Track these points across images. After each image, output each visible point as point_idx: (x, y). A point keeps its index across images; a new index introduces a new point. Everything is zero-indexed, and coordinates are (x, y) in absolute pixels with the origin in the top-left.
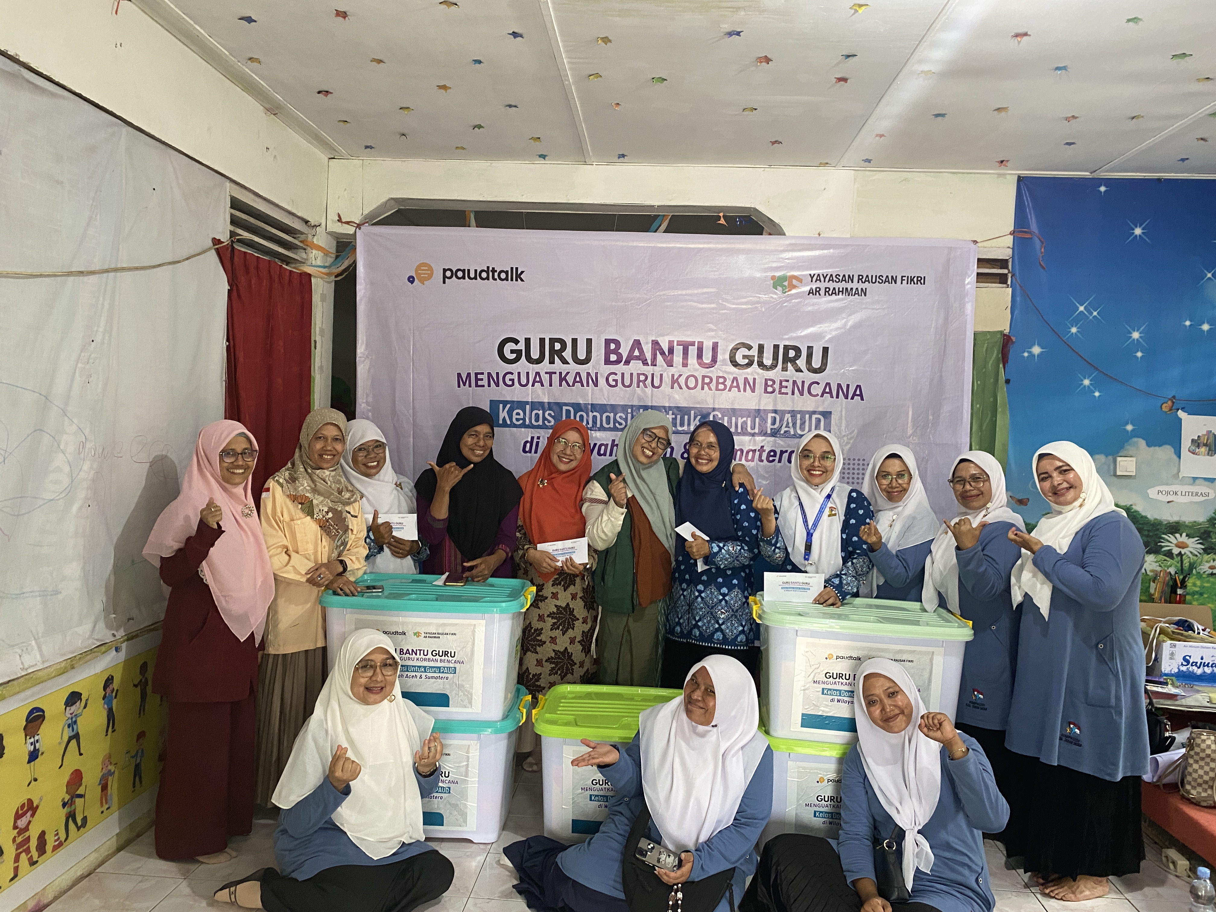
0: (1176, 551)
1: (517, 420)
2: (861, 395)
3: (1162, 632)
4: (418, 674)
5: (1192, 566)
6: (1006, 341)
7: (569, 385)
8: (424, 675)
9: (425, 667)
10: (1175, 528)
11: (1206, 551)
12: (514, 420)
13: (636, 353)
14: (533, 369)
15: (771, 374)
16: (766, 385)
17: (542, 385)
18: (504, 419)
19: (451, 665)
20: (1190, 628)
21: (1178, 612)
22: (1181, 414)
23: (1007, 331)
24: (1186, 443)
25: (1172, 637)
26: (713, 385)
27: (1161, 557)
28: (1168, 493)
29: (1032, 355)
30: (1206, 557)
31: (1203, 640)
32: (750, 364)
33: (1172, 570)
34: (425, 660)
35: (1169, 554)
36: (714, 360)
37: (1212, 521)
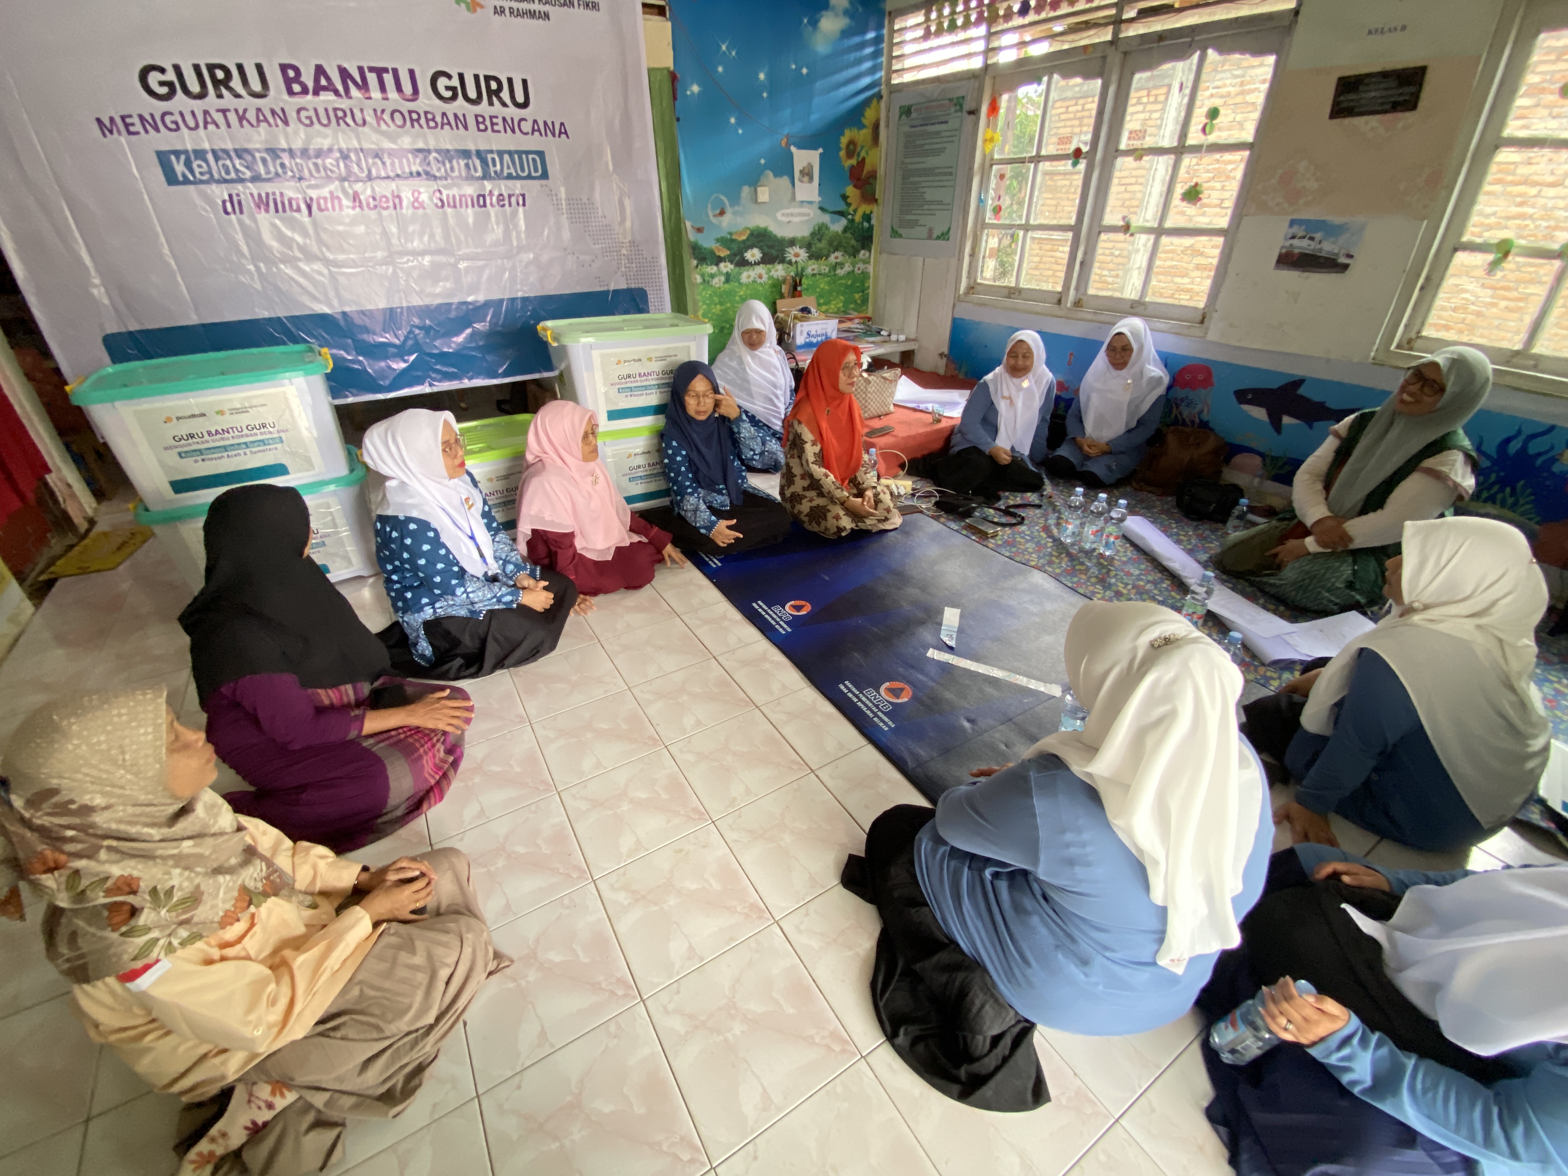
0: (794, 260)
2: (566, 133)
3: (795, 318)
4: (241, 452)
5: (803, 270)
6: (673, 77)
8: (247, 451)
9: (245, 443)
10: (792, 242)
11: (810, 258)
12: (198, 175)
13: (323, 82)
14: (198, 106)
16: (478, 123)
17: (217, 126)
18: (184, 175)
19: (276, 435)
20: (809, 312)
21: (800, 302)
22: (793, 149)
23: (672, 68)
24: (797, 174)
25: (801, 320)
26: (423, 121)
27: (786, 265)
28: (788, 215)
29: (693, 93)
30: (810, 262)
31: (817, 319)
32: (454, 97)
33: (792, 274)
35: (790, 263)
36: (416, 91)
37: (813, 234)
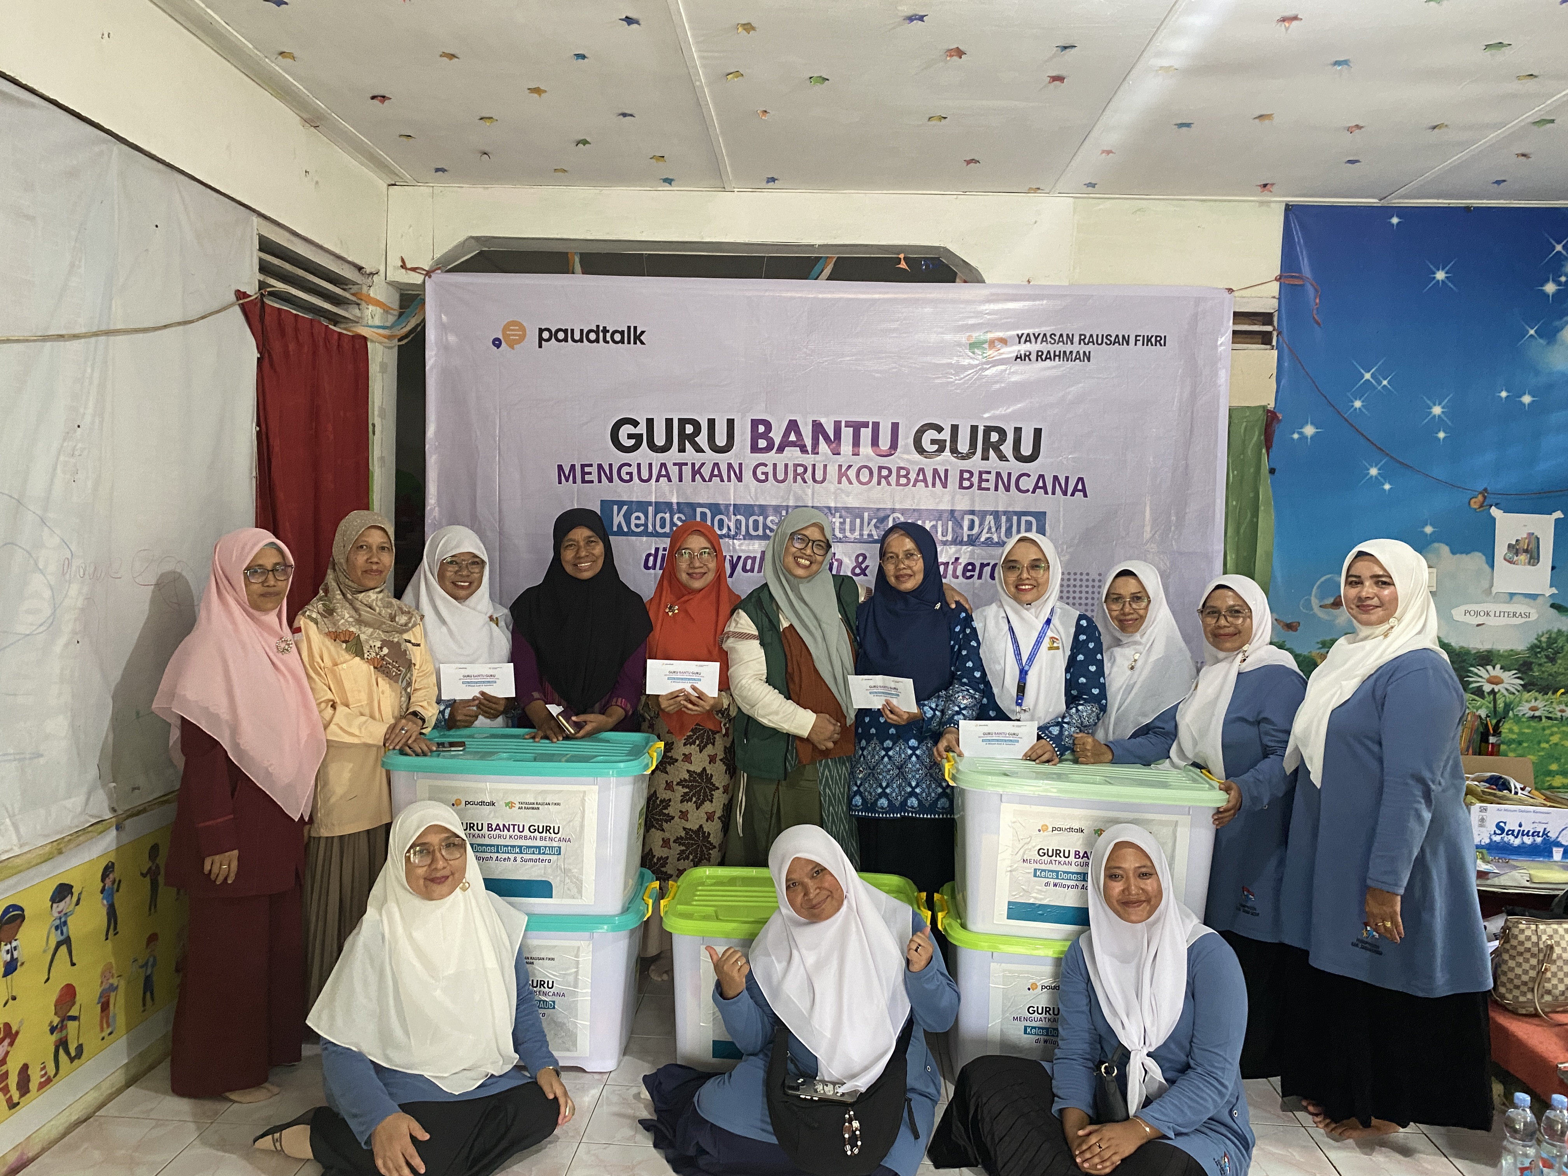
0: (1487, 688)
1: (637, 526)
2: (1084, 490)
4: (512, 856)
5: (1508, 707)
6: (1270, 419)
7: (704, 480)
8: (519, 856)
9: (520, 847)
10: (1486, 659)
11: (1526, 687)
12: (633, 527)
13: (793, 437)
14: (657, 459)
15: (965, 464)
16: (962, 479)
17: (670, 480)
18: (619, 525)
19: (555, 844)
20: (1506, 786)
21: (1490, 766)
22: (1494, 511)
23: (1271, 406)
24: (1501, 550)
25: (1482, 798)
26: (893, 479)
28: (1477, 613)
29: (1303, 437)
30: (1526, 695)
31: (1521, 802)
32: (941, 450)
33: (1483, 713)
34: (521, 837)
35: (1479, 692)
36: (894, 445)
37: (1534, 649)
